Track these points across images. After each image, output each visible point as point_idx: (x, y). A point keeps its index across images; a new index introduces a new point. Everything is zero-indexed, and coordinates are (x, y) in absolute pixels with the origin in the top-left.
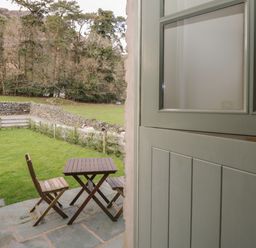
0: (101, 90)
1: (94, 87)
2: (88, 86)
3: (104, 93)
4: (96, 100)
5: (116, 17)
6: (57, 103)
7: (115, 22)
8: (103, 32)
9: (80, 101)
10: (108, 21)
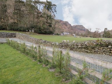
0: (47, 29)
1: (44, 29)
2: (42, 28)
3: (48, 31)
4: (45, 33)
5: (53, 4)
6: (30, 34)
7: (52, 6)
8: (48, 9)
9: (40, 33)
10: (50, 5)
